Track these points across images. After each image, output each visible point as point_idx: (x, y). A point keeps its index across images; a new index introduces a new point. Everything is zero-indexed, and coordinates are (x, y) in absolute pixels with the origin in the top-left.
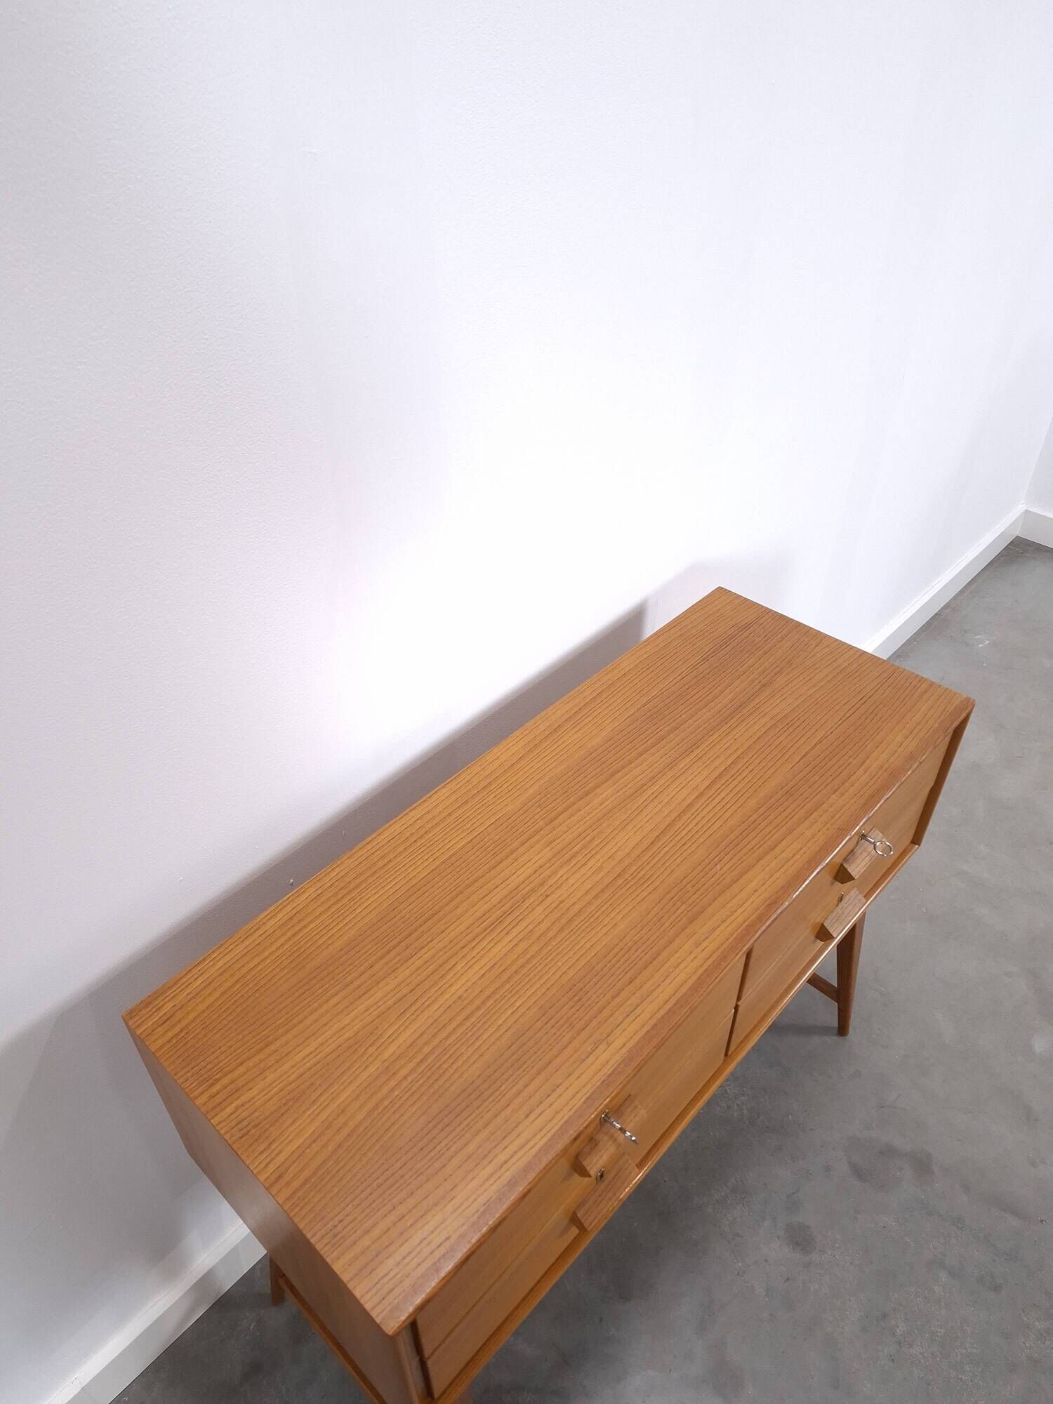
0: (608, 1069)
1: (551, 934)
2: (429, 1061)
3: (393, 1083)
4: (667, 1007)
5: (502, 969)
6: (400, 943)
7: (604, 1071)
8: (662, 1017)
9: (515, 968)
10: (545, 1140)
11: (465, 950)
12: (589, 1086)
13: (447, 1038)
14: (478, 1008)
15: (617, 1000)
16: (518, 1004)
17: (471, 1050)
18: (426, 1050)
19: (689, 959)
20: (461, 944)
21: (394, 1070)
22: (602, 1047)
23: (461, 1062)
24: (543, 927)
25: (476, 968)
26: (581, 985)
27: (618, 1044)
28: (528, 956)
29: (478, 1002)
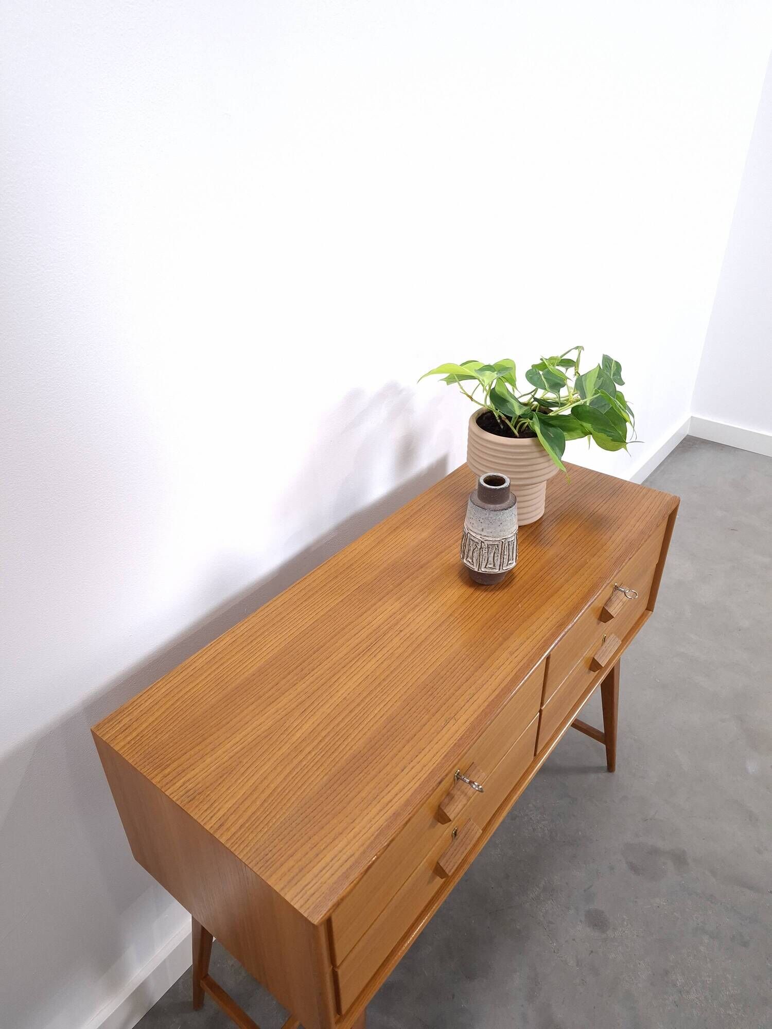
0: (457, 736)
1: (406, 654)
2: (326, 741)
3: (301, 757)
4: (497, 692)
5: (374, 678)
6: (297, 667)
7: (454, 738)
8: (493, 700)
9: (382, 677)
10: (417, 785)
11: (345, 669)
12: (446, 747)
13: (338, 724)
14: (358, 705)
15: (460, 691)
16: (387, 700)
17: (356, 731)
18: (323, 734)
19: (507, 663)
20: (343, 665)
21: (302, 749)
22: (453, 721)
23: (350, 740)
24: (400, 651)
25: (355, 679)
26: (431, 685)
27: (462, 720)
28: (392, 669)
29: (358, 701)
